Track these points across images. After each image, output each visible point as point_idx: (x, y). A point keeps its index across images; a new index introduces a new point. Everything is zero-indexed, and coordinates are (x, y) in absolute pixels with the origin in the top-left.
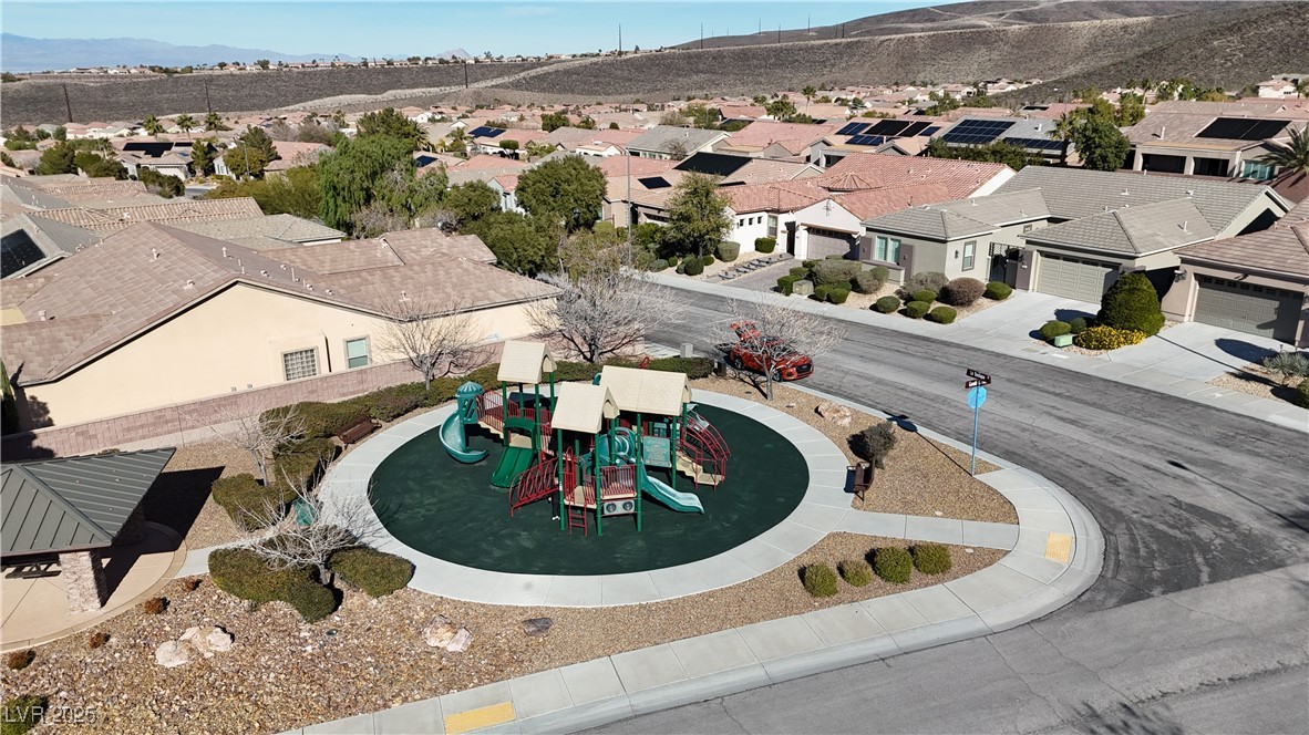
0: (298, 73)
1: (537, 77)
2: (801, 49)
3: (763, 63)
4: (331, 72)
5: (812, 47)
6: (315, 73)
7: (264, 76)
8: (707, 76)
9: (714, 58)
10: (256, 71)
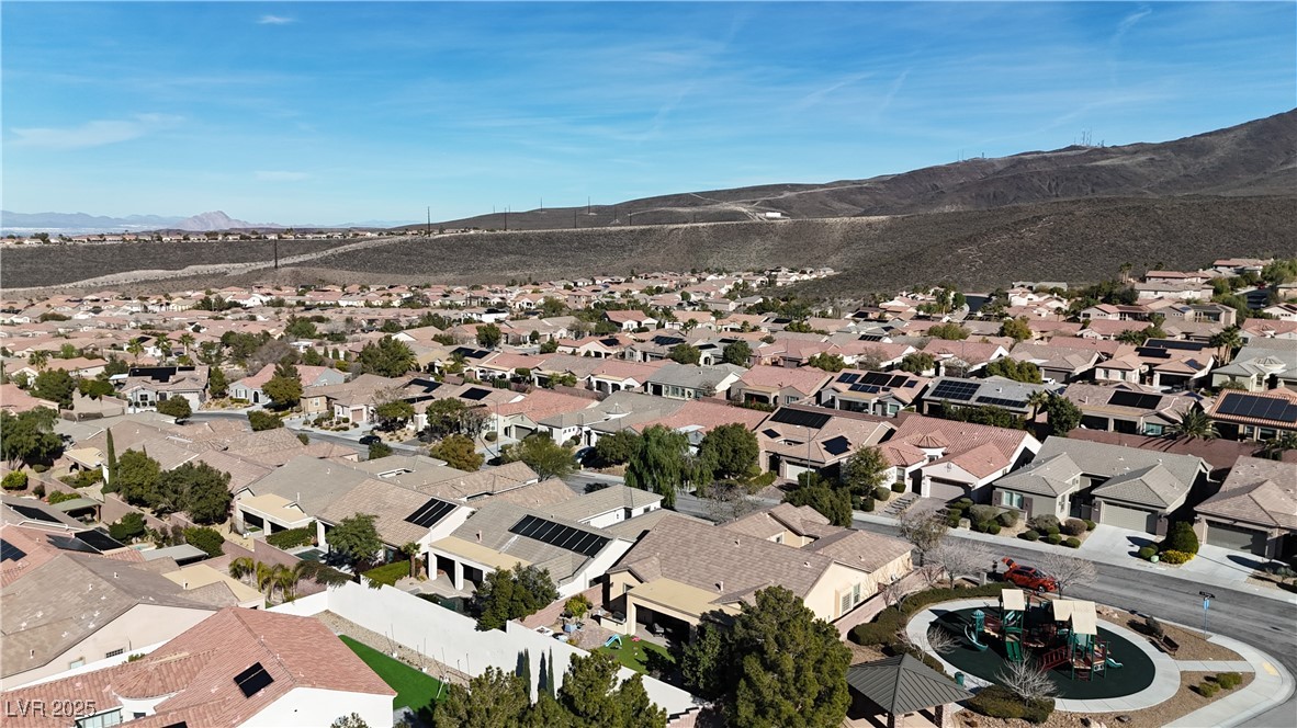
0: (85, 247)
1: (346, 254)
2: (600, 235)
3: (568, 246)
4: (121, 248)
5: (610, 233)
6: (104, 248)
7: (46, 250)
8: (518, 257)
9: (521, 240)
10: (35, 245)
